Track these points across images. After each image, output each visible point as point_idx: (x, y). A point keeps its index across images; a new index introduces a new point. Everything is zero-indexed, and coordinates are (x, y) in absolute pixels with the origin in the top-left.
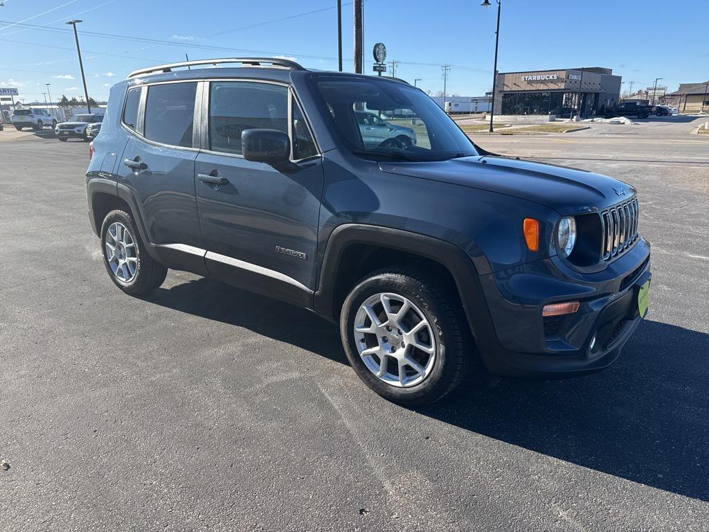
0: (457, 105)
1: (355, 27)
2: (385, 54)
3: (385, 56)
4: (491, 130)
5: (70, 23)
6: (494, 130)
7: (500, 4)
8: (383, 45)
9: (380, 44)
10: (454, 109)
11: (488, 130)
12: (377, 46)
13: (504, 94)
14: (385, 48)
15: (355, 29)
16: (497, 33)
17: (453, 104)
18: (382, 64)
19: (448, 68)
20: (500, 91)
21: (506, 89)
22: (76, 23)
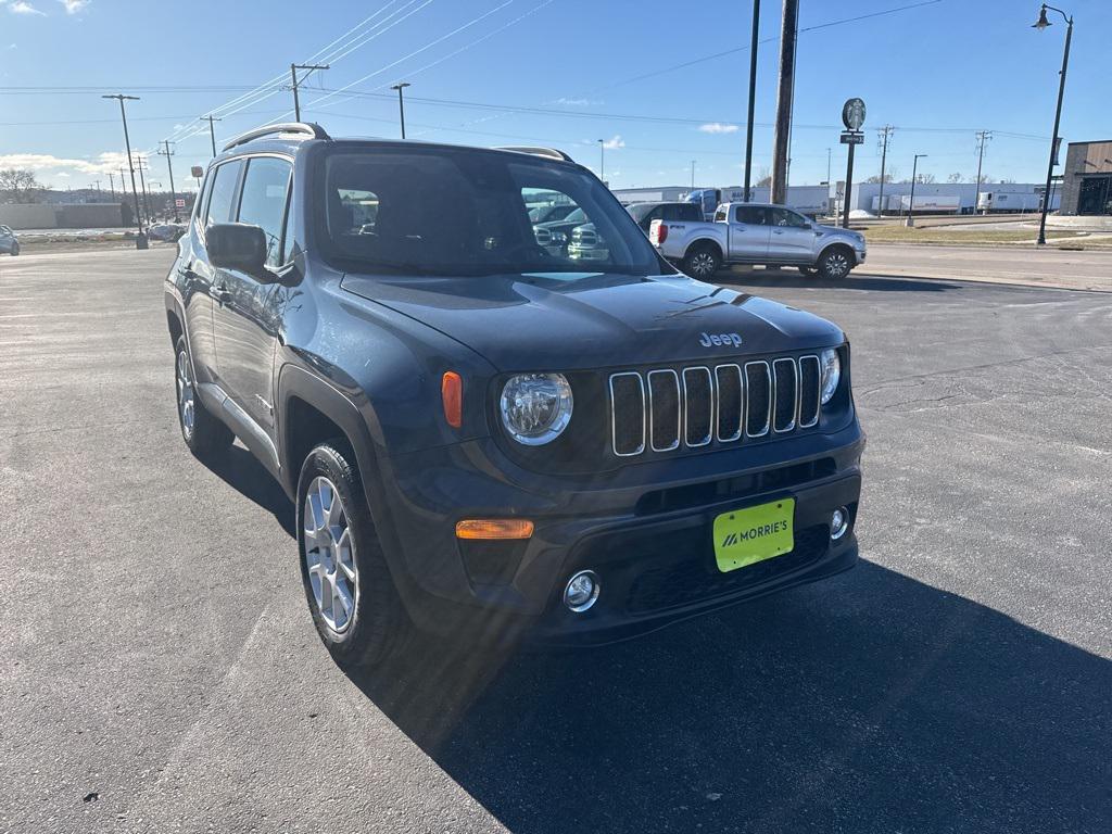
0: (1002, 198)
1: (780, 74)
2: (863, 116)
3: (863, 119)
4: (1042, 241)
5: (396, 88)
6: (1046, 241)
7: (1071, 23)
8: (861, 101)
9: (854, 100)
10: (996, 204)
11: (1035, 242)
12: (850, 102)
13: (1085, 179)
14: (863, 105)
15: (780, 78)
16: (1063, 73)
17: (995, 197)
18: (858, 132)
19: (989, 135)
20: (1077, 174)
21: (1089, 169)
22: (403, 88)
